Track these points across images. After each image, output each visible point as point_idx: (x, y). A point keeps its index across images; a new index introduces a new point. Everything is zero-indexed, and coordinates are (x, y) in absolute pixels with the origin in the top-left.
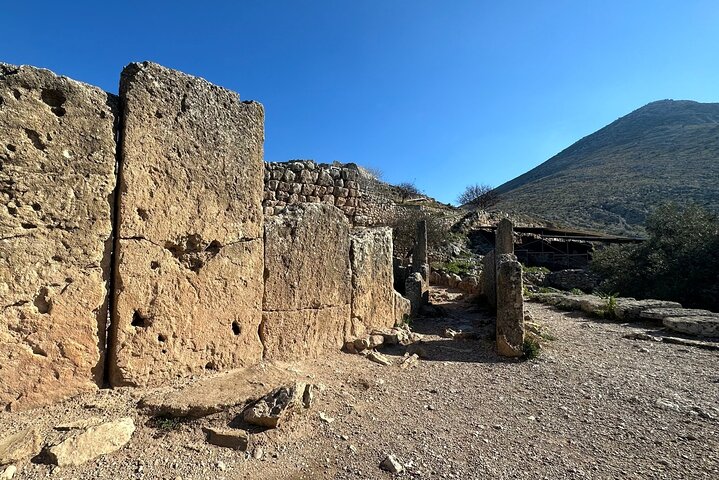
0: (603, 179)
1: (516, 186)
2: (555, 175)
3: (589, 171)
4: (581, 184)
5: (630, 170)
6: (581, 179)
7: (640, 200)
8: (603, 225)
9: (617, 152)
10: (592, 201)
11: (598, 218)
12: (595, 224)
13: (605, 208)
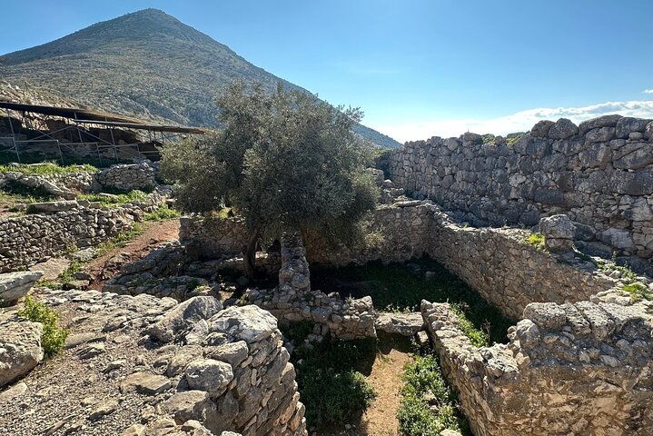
0: (125, 70)
1: (31, 60)
2: (78, 55)
3: (111, 59)
4: (106, 70)
5: (146, 66)
6: (105, 65)
7: (156, 94)
8: (132, 114)
9: (132, 47)
10: (120, 90)
11: (127, 106)
12: (126, 112)
13: (131, 98)
